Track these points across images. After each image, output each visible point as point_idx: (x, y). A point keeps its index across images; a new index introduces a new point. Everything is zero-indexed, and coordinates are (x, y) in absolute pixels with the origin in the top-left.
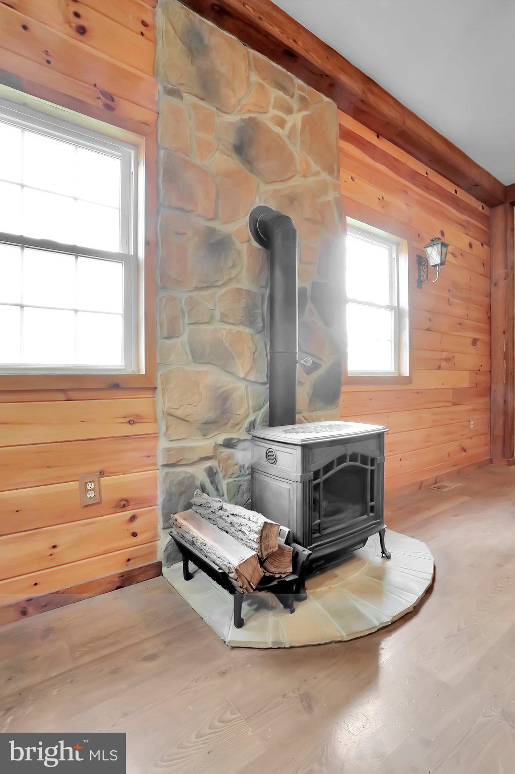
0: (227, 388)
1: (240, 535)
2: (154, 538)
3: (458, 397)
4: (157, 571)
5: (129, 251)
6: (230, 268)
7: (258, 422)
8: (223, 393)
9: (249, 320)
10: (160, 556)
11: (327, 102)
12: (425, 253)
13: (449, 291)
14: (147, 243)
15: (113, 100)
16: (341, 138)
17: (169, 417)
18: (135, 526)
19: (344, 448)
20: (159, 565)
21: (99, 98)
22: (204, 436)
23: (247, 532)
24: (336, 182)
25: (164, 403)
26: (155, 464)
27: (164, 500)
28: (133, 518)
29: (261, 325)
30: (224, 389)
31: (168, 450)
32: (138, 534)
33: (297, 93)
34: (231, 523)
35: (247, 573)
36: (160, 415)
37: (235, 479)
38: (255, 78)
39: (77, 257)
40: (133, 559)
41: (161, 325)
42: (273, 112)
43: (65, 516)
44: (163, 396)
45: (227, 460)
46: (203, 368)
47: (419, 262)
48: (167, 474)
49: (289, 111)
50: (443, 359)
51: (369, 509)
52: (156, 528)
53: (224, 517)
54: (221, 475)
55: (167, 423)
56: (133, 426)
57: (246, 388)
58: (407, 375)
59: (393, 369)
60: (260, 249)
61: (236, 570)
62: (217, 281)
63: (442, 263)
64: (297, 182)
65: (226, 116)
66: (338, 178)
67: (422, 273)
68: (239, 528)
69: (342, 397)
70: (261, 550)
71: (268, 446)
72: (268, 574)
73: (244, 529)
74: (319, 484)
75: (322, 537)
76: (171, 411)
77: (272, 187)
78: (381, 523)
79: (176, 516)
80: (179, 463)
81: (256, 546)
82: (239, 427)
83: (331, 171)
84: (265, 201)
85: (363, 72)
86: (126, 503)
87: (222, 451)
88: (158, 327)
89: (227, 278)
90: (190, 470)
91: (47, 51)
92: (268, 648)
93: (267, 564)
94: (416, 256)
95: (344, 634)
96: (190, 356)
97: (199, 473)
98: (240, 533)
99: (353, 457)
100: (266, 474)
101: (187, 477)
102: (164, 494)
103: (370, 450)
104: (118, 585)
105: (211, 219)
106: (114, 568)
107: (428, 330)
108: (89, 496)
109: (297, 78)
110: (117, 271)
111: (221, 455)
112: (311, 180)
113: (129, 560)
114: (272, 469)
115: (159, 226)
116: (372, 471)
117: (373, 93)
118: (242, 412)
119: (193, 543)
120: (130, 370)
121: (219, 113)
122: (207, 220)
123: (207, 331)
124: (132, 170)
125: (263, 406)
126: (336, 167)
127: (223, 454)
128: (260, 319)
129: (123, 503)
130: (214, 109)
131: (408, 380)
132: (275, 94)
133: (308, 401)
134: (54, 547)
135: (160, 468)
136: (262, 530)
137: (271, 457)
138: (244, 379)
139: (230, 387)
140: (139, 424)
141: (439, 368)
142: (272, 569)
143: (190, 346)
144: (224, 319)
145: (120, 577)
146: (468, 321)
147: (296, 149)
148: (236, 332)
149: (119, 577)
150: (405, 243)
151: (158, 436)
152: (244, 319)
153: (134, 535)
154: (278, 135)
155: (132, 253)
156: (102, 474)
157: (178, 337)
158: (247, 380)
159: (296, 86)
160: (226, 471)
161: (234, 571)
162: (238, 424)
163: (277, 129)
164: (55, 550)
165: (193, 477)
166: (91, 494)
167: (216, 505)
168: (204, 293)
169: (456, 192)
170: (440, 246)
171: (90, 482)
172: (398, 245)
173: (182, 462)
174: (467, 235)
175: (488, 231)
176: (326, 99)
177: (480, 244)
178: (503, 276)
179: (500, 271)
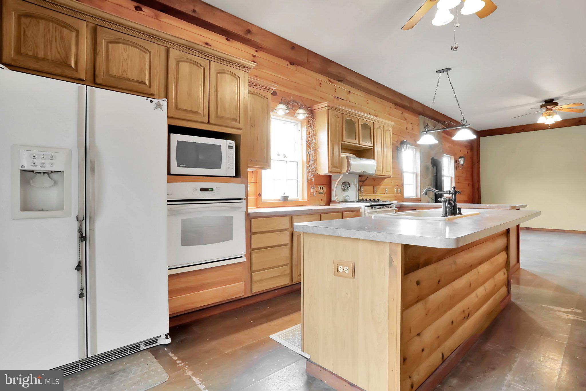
12: (458, 160)
47: (456, 162)
50: (461, 191)
67: (457, 166)
107: (458, 182)
150: (453, 157)
174: (466, 149)
175: (471, 145)
176: (440, 124)
177: (470, 151)
178: (477, 162)
179: (475, 160)
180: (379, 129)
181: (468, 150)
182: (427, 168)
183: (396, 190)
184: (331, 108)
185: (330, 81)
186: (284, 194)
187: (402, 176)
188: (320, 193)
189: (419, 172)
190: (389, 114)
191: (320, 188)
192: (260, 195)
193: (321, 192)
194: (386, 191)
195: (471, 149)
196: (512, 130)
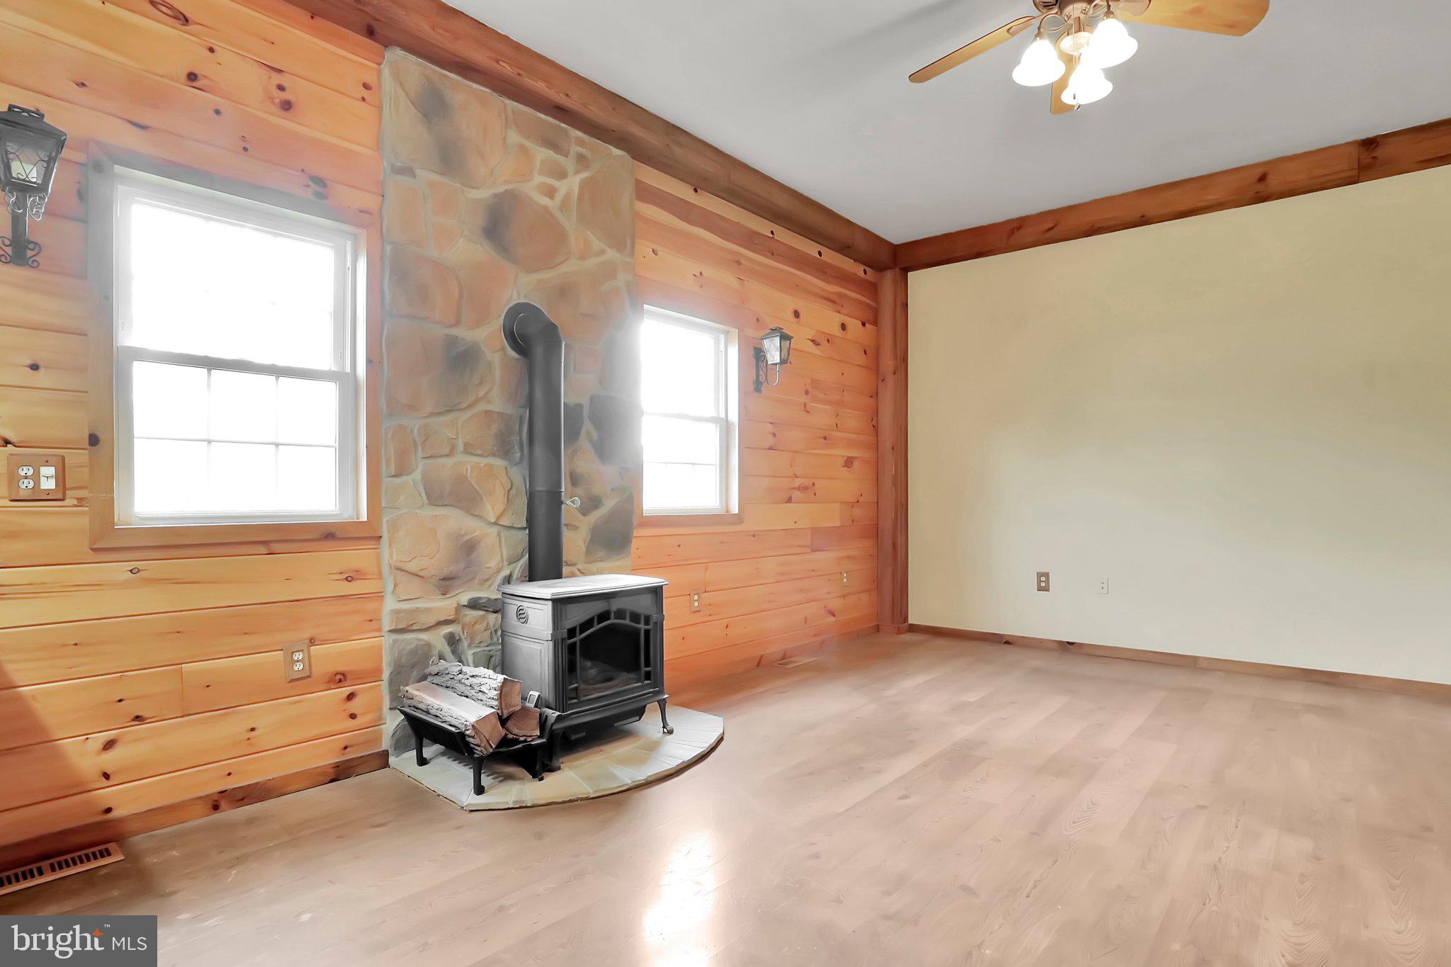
0: (473, 535)
1: (480, 696)
2: (379, 721)
3: (820, 538)
4: (382, 760)
5: (344, 366)
6: (477, 385)
7: (515, 577)
8: (467, 541)
9: (504, 450)
10: (386, 744)
11: (618, 156)
13: (807, 392)
14: (369, 361)
15: (325, 185)
16: (637, 199)
17: (399, 572)
18: (354, 706)
19: (607, 604)
20: (385, 754)
21: (308, 186)
22: (444, 595)
23: (486, 691)
24: (629, 260)
25: (391, 556)
26: (380, 630)
27: (391, 673)
28: (351, 697)
29: (518, 455)
30: (468, 537)
31: (397, 612)
32: (358, 716)
33: (575, 149)
34: (471, 686)
35: (486, 730)
36: (386, 570)
37: (484, 649)
38: (514, 137)
39: (277, 378)
40: (351, 746)
41: (388, 461)
42: (539, 179)
43: (266, 691)
44: (390, 546)
45: (473, 625)
46: (440, 511)
47: (757, 357)
48: (395, 641)
49: (562, 175)
50: (795, 488)
51: (643, 675)
52: (380, 709)
53: (463, 681)
54: (466, 644)
55: (395, 577)
56: (351, 583)
57: (499, 534)
58: (737, 512)
59: (718, 504)
60: (517, 359)
61: (472, 725)
62: (459, 403)
63: (783, 362)
64: (570, 267)
65: (474, 191)
66: (632, 254)
67: (761, 373)
68: (478, 689)
69: (635, 543)
70: (500, 707)
71: (519, 603)
72: (510, 736)
73: (483, 688)
74: (575, 644)
75: (581, 703)
76: (399, 565)
77: (535, 277)
78: (661, 692)
79: (407, 688)
80: (411, 628)
81: (495, 703)
82: (489, 583)
83: (620, 246)
84: (525, 297)
85: (666, 119)
86: (342, 677)
87: (466, 613)
88: (384, 462)
89: (474, 399)
90: (425, 636)
91: (243, 137)
92: (508, 809)
93: (509, 724)
94: (752, 348)
95: (591, 791)
96: (425, 497)
97: (437, 639)
98: (480, 694)
99: (620, 614)
100: (517, 636)
101: (422, 645)
102: (392, 665)
103: (644, 605)
104: (333, 777)
105: (451, 326)
106: (327, 757)
107: (771, 448)
108: (296, 669)
109: (573, 129)
110: (329, 393)
111: (466, 619)
112: (591, 263)
113: (346, 748)
114: (522, 629)
115: (384, 339)
116: (647, 632)
117: (681, 145)
118: (493, 564)
119: (428, 712)
120: (347, 516)
121: (465, 189)
122: (447, 327)
123: (447, 467)
124: (349, 264)
125: (522, 557)
126: (629, 241)
127: (468, 617)
128: (517, 448)
129: (338, 677)
130: (459, 186)
131: (738, 519)
132: (542, 154)
133: (584, 550)
134: (253, 729)
135: (386, 635)
136: (502, 687)
137: (521, 615)
138: (495, 524)
139: (476, 534)
140: (359, 582)
141: (789, 500)
142: (516, 731)
143: (424, 485)
144: (468, 449)
145: (335, 767)
146: (840, 434)
147: (569, 223)
148: (484, 466)
149: (333, 768)
150: (734, 333)
151: (383, 596)
152: (495, 448)
153: (353, 716)
154: (546, 209)
155: (348, 370)
156: (312, 642)
157: (408, 474)
158: (499, 525)
159: (573, 139)
160: (472, 639)
161: (471, 727)
162: (487, 580)
163: (544, 201)
164: (253, 734)
165: (428, 646)
166: (299, 667)
167: (455, 670)
168: (443, 419)
169: (820, 254)
170: (777, 339)
171: (297, 651)
172: (727, 333)
173: (415, 627)
174: (839, 312)
175: (874, 305)
176: (617, 152)
177: (860, 323)
178: (891, 369)
179: (888, 363)
181: (843, 316)
195: (872, 318)
196: (1012, 232)
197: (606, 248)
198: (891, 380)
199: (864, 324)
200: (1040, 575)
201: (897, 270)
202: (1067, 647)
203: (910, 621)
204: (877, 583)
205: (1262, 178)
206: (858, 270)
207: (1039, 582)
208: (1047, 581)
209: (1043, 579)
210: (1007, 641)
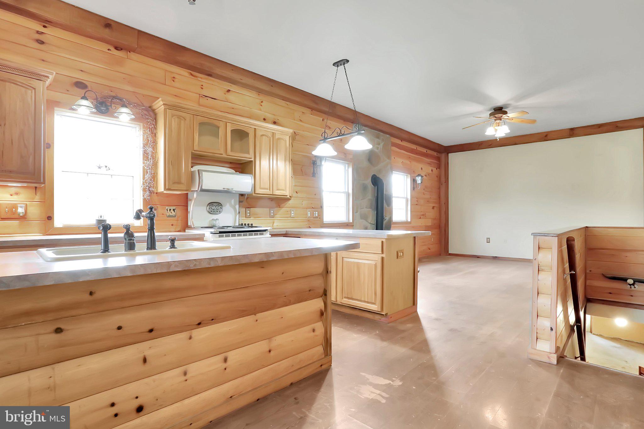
6: (367, 193)
12: (416, 179)
13: (424, 189)
16: (391, 146)
24: (390, 161)
29: (373, 208)
42: (376, 146)
44: (355, 227)
47: (414, 181)
49: (379, 144)
50: (421, 215)
57: (370, 225)
58: (410, 221)
59: (406, 219)
60: (373, 186)
62: (365, 197)
63: (421, 182)
64: (381, 165)
66: (391, 159)
67: (415, 187)
77: (375, 168)
83: (389, 158)
84: (374, 173)
89: (367, 196)
94: (413, 179)
96: (360, 217)
105: (364, 181)
107: (417, 205)
112: (384, 163)
115: (355, 185)
123: (363, 211)
124: (347, 169)
126: (390, 156)
128: (373, 206)
131: (410, 223)
132: (376, 140)
138: (370, 223)
139: (367, 225)
141: (420, 218)
143: (360, 215)
144: (366, 207)
146: (431, 200)
147: (381, 155)
148: (368, 211)
150: (409, 176)
152: (370, 207)
155: (347, 191)
157: (358, 213)
159: (381, 135)
168: (363, 201)
169: (427, 151)
170: (420, 177)
172: (407, 175)
174: (431, 166)
175: (439, 163)
176: (388, 136)
177: (436, 169)
178: (444, 181)
179: (443, 179)
180: (264, 137)
181: (432, 168)
182: (365, 188)
183: (309, 213)
184: (169, 106)
185: (192, 75)
186: (101, 217)
187: (320, 197)
188: (169, 216)
189: (351, 191)
190: (300, 120)
191: (170, 210)
192: (50, 218)
193: (171, 214)
194: (293, 215)
195: (439, 167)
196: (480, 145)
197: (387, 159)
198: (444, 184)
199: (437, 169)
200: (487, 238)
201: (446, 153)
202: (495, 258)
203: (449, 253)
204: (440, 242)
205: (546, 136)
206: (435, 154)
207: (487, 240)
208: (489, 240)
209: (488, 239)
210: (478, 257)
